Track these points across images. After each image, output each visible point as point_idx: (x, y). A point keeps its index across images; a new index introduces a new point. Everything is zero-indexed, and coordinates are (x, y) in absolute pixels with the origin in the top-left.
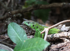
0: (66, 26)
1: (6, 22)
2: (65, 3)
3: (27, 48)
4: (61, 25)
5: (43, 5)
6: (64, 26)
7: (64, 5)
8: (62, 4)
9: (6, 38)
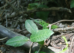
0: (62, 24)
1: (19, 19)
2: (61, 8)
3: (39, 35)
4: (59, 23)
5: (44, 8)
6: (61, 24)
7: (60, 9)
8: (59, 8)
9: (19, 31)
